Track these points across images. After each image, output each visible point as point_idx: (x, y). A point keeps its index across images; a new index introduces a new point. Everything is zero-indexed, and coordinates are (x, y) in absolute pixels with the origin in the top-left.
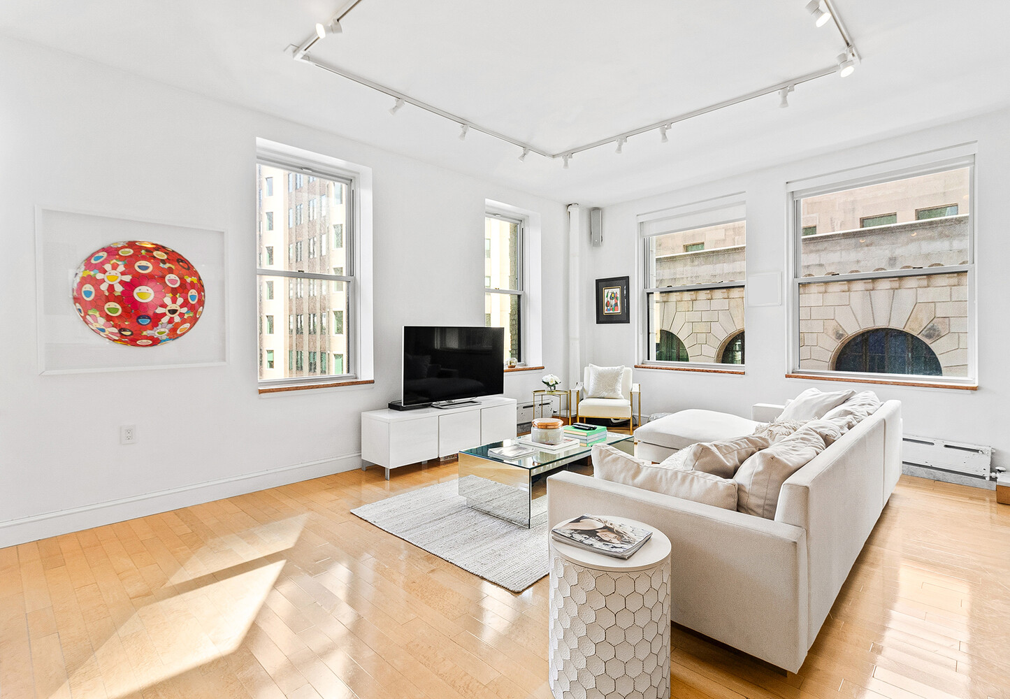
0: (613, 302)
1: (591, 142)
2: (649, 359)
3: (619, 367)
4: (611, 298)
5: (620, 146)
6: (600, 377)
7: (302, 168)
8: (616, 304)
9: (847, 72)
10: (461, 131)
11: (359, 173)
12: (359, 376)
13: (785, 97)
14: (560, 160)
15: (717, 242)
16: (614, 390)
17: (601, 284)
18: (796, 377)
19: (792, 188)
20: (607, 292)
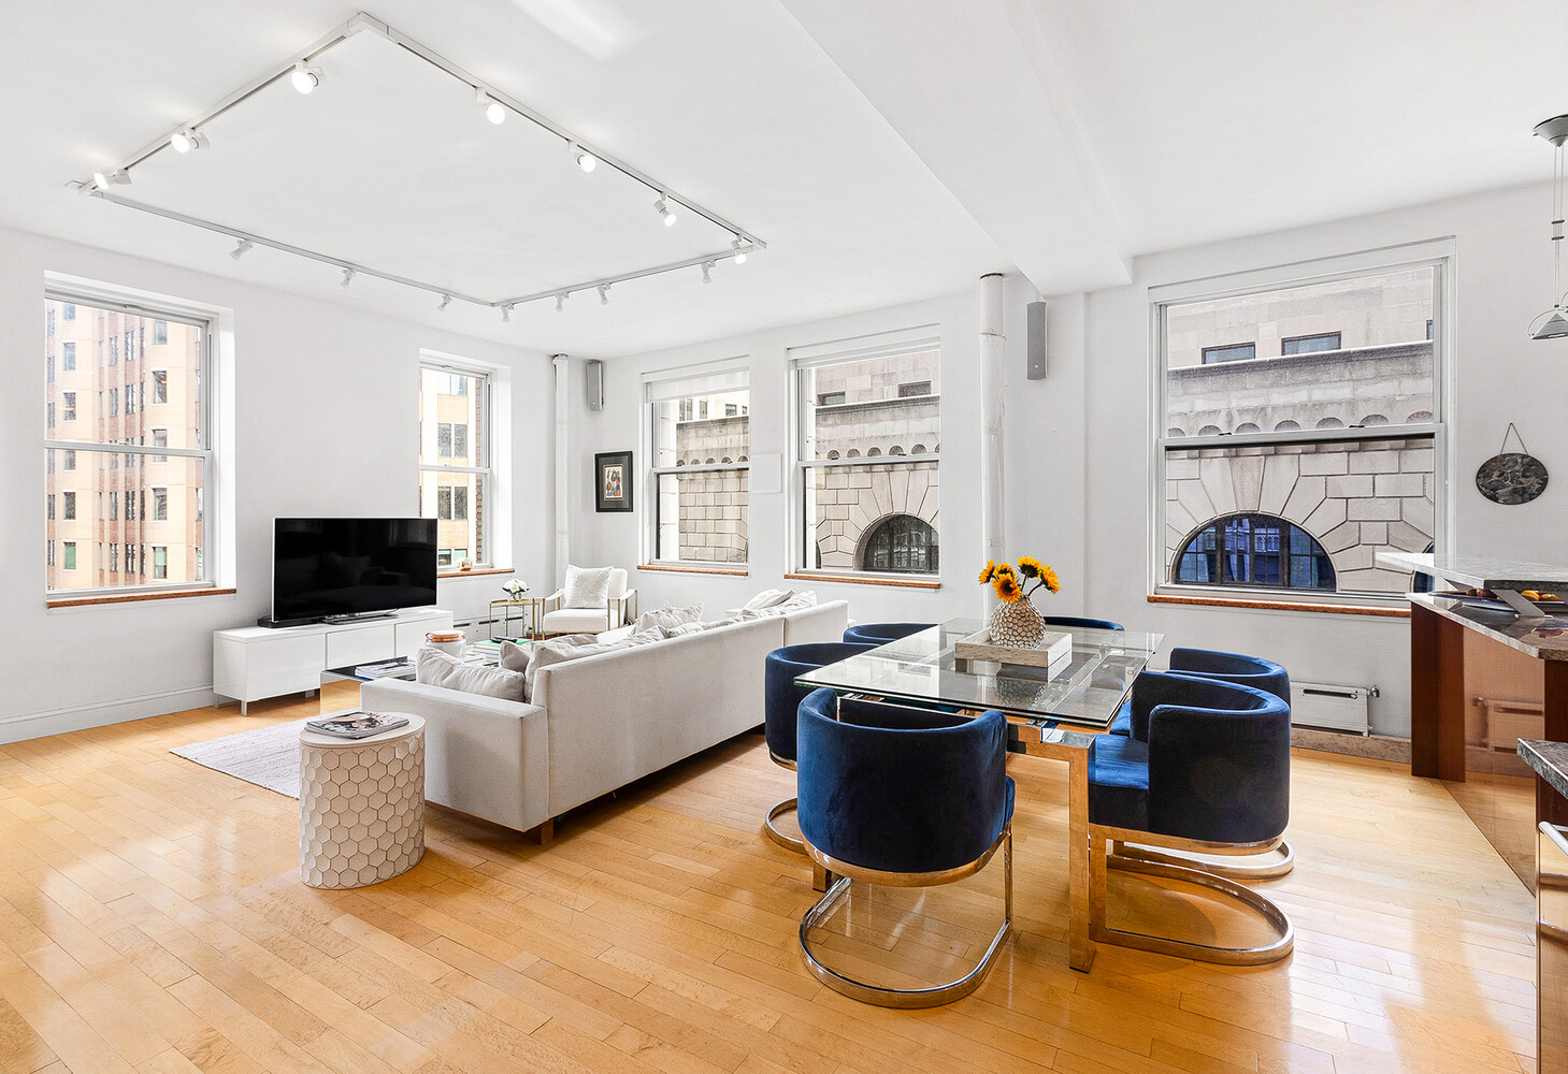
0: (614, 484)
1: (531, 293)
2: (658, 557)
3: (605, 569)
4: (613, 479)
5: (560, 302)
6: (581, 580)
7: (125, 306)
8: (618, 487)
9: (740, 259)
10: (344, 276)
11: (218, 314)
12: (217, 584)
13: (706, 272)
14: (498, 309)
15: (861, 393)
16: (597, 598)
17: (601, 460)
18: (800, 578)
19: (795, 355)
20: (609, 471)
